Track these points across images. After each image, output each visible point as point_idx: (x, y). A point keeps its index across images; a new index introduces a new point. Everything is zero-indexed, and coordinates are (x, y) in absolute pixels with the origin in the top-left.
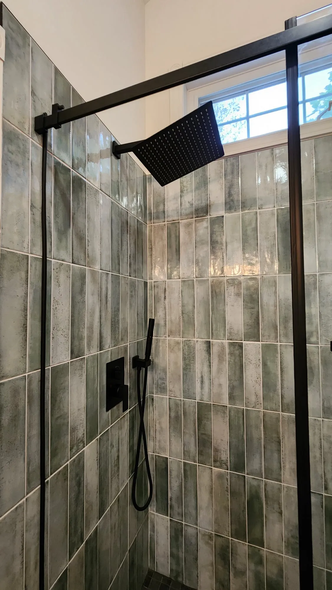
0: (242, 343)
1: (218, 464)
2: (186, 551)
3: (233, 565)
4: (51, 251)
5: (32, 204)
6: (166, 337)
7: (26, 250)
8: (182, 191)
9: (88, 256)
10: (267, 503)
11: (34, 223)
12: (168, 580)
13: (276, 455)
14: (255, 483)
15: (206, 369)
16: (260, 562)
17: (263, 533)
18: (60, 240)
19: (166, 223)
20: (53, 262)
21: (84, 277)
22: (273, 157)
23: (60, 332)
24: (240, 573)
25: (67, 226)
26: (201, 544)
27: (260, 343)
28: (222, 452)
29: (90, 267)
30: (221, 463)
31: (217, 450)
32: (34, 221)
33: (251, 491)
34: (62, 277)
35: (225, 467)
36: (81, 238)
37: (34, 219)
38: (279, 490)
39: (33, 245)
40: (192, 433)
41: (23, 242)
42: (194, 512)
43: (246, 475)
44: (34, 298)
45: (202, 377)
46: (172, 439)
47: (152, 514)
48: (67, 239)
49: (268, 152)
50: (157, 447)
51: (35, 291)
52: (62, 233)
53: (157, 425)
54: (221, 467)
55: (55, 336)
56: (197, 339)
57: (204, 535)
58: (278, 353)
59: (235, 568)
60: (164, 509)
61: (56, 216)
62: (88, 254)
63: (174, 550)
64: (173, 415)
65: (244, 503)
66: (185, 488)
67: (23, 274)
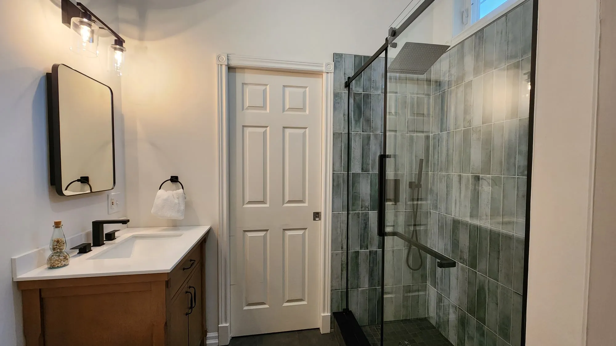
0: (479, 176)
1: (462, 261)
2: (444, 314)
3: (467, 332)
4: (351, 130)
5: (344, 114)
6: (438, 172)
7: (341, 131)
8: (450, 68)
9: (372, 128)
10: (488, 295)
11: (345, 121)
12: (433, 327)
13: (496, 261)
14: (482, 278)
15: (458, 195)
16: (482, 335)
17: (485, 315)
18: (356, 124)
19: (441, 92)
20: (353, 133)
21: (370, 137)
22: (507, 22)
23: (356, 160)
24: (471, 338)
25: (360, 117)
26: (451, 311)
27: (490, 176)
28: (464, 253)
29: (373, 132)
30: (463, 260)
31: (461, 252)
32: (344, 120)
33: (479, 283)
34: (357, 138)
35: (466, 263)
36: (368, 121)
37: (345, 119)
38: (497, 287)
39: (344, 128)
40: (449, 237)
41: (340, 128)
42: (448, 290)
43: (477, 272)
44: (345, 147)
45: (456, 200)
46: (439, 240)
47: (428, 285)
48: (360, 123)
49: (504, 18)
50: (432, 245)
51: (345, 145)
52: (357, 121)
53: (432, 231)
54: (463, 263)
55: (353, 161)
56: (454, 174)
57: (452, 306)
58: (502, 184)
59: (468, 334)
60: (434, 284)
61: (354, 115)
62: (372, 127)
63: (438, 311)
64: (440, 224)
65: (475, 291)
66: (444, 273)
67: (341, 139)
